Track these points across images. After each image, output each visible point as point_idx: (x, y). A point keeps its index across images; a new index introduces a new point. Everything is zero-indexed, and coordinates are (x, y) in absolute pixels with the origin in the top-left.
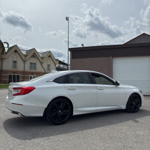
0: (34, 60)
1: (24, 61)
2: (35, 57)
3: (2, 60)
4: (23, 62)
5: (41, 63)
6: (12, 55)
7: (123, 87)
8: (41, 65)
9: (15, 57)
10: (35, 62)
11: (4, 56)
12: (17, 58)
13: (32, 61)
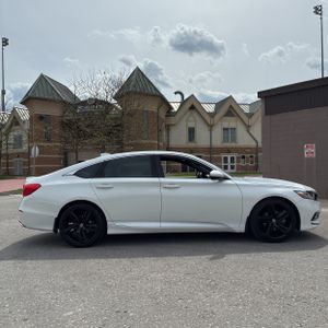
0: (230, 123)
1: (211, 127)
2: (233, 116)
3: (168, 127)
4: (206, 128)
5: (248, 127)
6: (186, 117)
7: (238, 182)
8: (248, 131)
9: (191, 118)
10: (233, 125)
11: (172, 120)
12: (195, 121)
13: (226, 125)
